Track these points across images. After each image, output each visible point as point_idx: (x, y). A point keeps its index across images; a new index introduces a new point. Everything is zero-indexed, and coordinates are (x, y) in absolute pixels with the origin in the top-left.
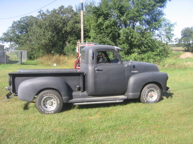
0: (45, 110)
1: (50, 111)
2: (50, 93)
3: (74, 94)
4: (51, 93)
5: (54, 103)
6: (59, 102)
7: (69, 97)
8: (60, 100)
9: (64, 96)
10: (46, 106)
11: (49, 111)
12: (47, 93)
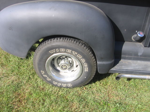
0: (53, 80)
1: (64, 83)
2: (66, 48)
3: (127, 47)
4: (69, 49)
5: (75, 65)
6: (86, 70)
7: (113, 60)
8: (90, 67)
9: (102, 59)
10: (58, 68)
11: (62, 83)
12: (59, 47)
